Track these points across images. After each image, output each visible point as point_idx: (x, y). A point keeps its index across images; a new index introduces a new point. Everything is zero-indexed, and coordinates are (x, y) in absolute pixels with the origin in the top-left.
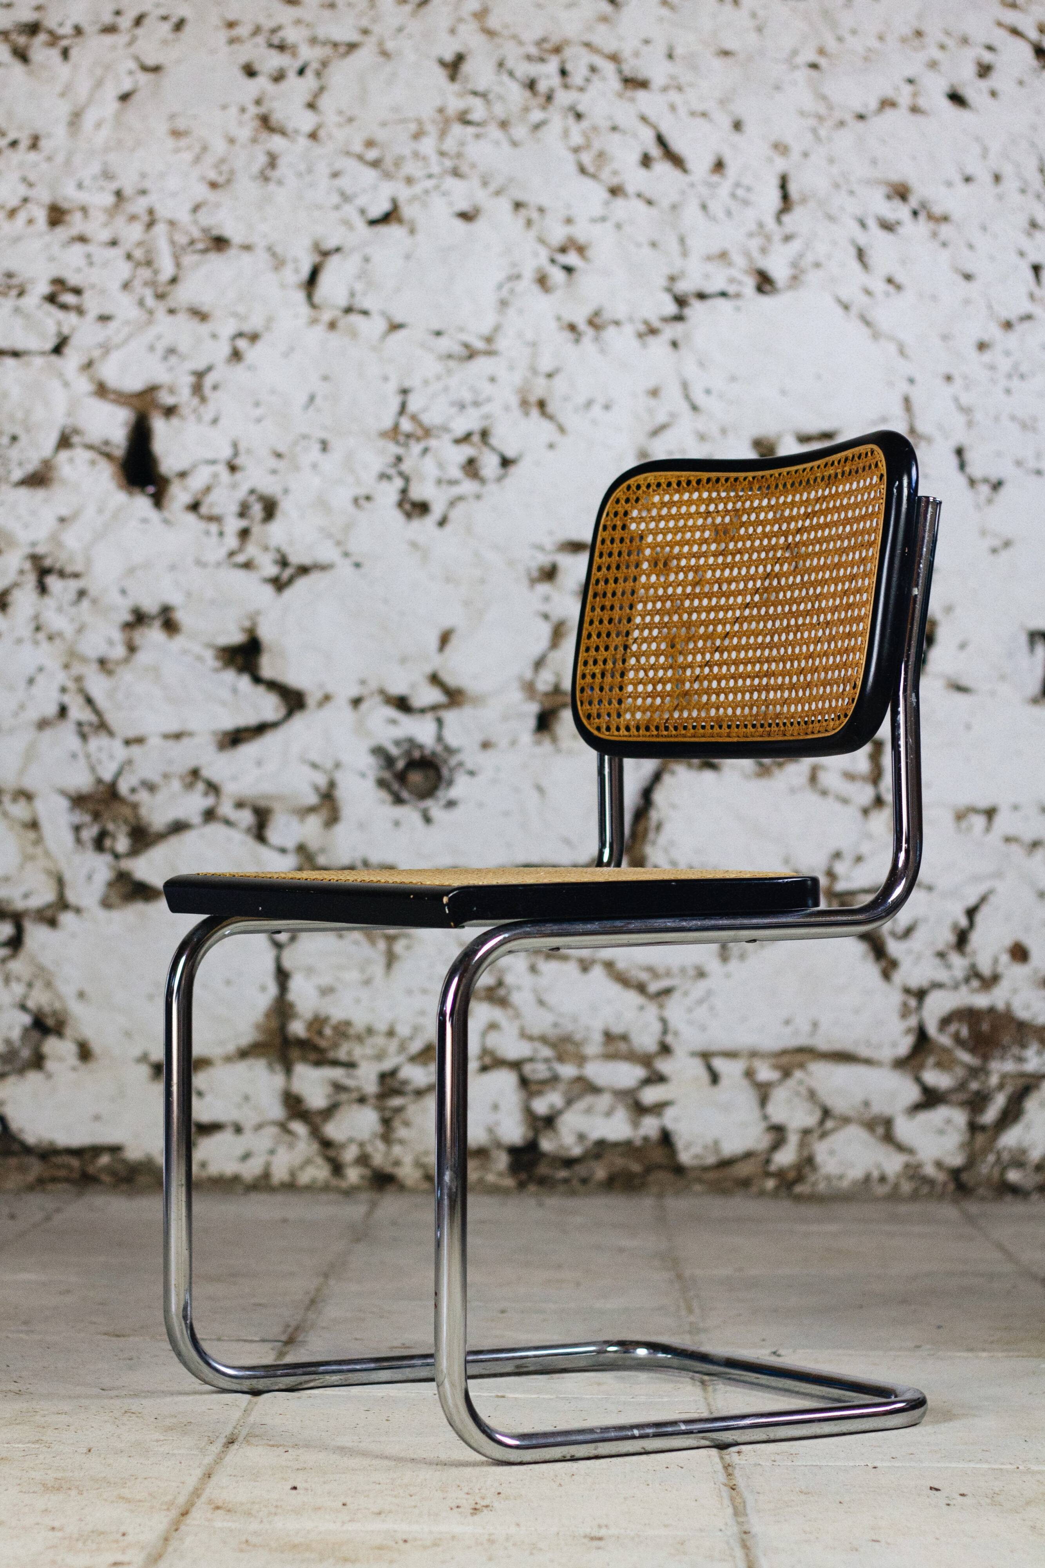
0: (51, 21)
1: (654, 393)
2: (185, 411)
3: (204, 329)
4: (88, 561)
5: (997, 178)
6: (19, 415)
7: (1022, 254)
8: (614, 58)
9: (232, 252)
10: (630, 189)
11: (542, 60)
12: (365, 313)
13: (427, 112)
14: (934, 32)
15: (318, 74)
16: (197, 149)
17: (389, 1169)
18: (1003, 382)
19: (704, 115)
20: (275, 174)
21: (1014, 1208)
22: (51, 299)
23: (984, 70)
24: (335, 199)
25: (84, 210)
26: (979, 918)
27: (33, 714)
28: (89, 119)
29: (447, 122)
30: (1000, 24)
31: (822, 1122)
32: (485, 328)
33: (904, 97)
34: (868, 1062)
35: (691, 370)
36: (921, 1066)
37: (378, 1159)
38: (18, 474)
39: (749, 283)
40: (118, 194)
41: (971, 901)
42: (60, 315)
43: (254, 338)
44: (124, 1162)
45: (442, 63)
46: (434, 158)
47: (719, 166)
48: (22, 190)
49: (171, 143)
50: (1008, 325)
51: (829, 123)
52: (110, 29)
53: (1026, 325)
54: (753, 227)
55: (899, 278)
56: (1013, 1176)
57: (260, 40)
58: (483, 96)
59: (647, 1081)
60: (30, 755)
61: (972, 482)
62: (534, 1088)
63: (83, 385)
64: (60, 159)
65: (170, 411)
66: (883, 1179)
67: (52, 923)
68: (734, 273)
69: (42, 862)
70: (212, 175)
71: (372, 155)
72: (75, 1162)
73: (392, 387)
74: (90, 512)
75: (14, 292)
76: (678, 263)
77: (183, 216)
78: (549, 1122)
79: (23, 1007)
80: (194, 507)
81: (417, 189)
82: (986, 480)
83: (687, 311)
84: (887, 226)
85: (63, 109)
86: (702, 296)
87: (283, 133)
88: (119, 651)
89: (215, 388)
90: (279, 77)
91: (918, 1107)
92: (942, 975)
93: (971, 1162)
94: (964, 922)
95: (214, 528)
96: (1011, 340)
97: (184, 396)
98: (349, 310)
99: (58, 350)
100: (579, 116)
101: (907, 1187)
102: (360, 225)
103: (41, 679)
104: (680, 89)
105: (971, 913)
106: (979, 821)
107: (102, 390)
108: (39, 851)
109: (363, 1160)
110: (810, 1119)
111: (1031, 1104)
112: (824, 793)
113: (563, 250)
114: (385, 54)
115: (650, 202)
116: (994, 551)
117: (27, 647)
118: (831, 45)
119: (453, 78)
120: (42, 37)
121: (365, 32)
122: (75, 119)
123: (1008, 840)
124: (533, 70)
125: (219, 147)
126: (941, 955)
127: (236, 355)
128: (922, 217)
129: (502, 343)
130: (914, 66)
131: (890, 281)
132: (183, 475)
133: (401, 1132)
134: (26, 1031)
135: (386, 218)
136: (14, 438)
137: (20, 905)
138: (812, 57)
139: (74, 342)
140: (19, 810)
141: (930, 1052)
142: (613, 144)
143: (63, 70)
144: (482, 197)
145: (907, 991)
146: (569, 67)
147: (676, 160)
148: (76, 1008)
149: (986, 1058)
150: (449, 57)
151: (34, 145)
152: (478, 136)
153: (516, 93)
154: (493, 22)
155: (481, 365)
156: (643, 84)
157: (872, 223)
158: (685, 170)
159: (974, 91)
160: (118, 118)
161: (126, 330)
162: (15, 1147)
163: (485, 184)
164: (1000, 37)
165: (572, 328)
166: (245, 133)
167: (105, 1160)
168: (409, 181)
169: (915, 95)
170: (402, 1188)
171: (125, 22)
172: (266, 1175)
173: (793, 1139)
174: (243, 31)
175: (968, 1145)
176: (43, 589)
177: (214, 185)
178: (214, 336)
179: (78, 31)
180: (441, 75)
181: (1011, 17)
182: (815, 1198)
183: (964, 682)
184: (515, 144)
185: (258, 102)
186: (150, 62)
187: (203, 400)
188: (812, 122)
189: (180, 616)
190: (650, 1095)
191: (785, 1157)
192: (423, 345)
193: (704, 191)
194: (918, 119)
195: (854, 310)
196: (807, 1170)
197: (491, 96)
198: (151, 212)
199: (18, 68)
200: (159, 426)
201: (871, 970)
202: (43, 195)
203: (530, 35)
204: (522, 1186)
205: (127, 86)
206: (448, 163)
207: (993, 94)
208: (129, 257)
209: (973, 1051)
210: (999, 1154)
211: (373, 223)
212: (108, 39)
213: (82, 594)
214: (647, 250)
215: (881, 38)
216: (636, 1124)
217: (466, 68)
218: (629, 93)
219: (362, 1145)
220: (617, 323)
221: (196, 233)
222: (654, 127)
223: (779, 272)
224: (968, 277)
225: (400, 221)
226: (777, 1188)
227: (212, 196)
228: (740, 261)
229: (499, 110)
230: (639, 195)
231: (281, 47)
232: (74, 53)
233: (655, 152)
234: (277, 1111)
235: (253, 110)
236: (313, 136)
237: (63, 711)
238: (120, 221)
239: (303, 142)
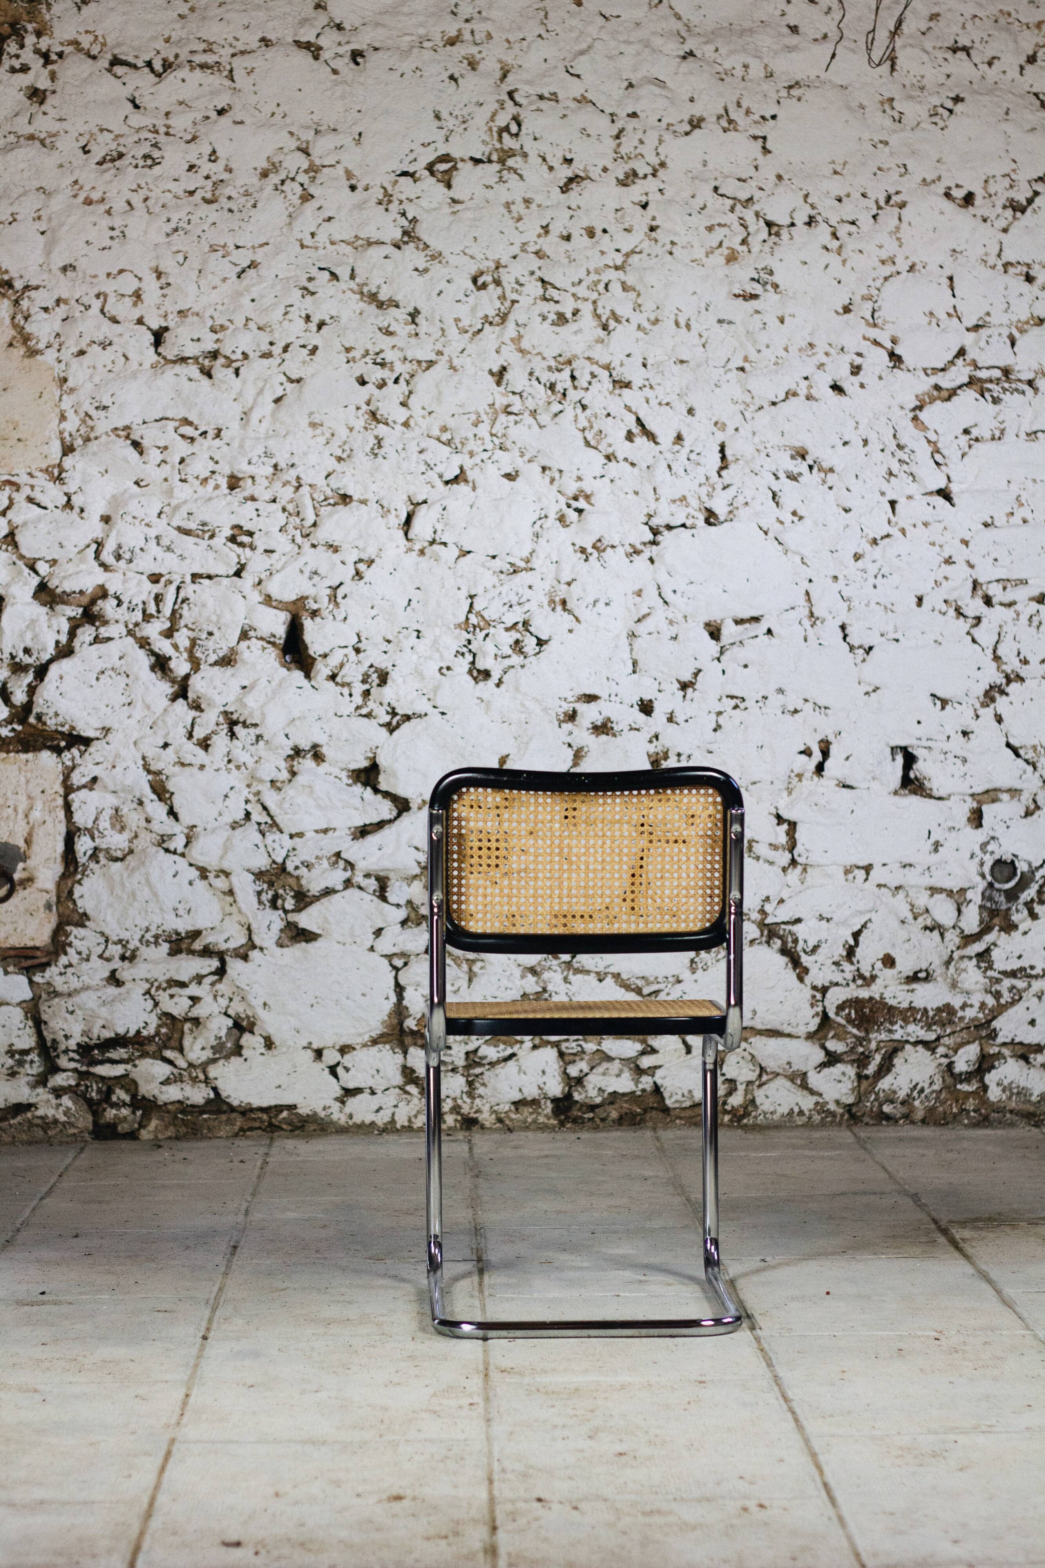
0: (226, 350)
1: (639, 593)
2: (325, 613)
3: (337, 557)
4: (263, 714)
5: (866, 442)
6: (214, 618)
7: (883, 494)
8: (607, 367)
9: (354, 504)
10: (620, 457)
11: (559, 371)
12: (445, 544)
13: (483, 408)
14: (821, 346)
15: (408, 383)
16: (328, 435)
17: (472, 1115)
18: (872, 580)
19: (668, 404)
20: (382, 452)
21: (888, 1132)
22: (233, 539)
23: (856, 370)
24: (423, 468)
25: (253, 478)
26: (861, 939)
27: (228, 819)
28: (255, 416)
29: (496, 412)
30: (865, 338)
31: (760, 1076)
32: (525, 554)
33: (803, 392)
34: (789, 1035)
35: (663, 578)
36: (825, 1038)
37: (466, 1109)
38: (213, 658)
39: (701, 517)
40: (275, 466)
41: (857, 927)
42: (240, 550)
43: (370, 563)
44: (298, 1114)
45: (491, 373)
46: (488, 438)
47: (679, 438)
48: (211, 466)
49: (310, 431)
50: (875, 542)
51: (753, 408)
52: (267, 355)
53: (886, 540)
54: (703, 480)
55: (800, 512)
56: (887, 1108)
57: (367, 359)
58: (520, 395)
59: (643, 1053)
60: (227, 847)
61: (852, 648)
62: (567, 1058)
63: (256, 597)
64: (236, 444)
65: (314, 614)
66: (801, 1113)
67: (245, 958)
68: (690, 510)
69: (236, 917)
70: (339, 453)
71: (445, 437)
72: (265, 1117)
73: (464, 593)
74: (263, 682)
75: (207, 536)
76: (653, 505)
77: (321, 482)
78: (579, 1081)
79: (226, 1014)
80: (333, 677)
81: (477, 459)
82: (860, 647)
83: (659, 538)
84: (792, 477)
85: (237, 410)
86: (669, 528)
87: (387, 424)
88: (285, 775)
89: (345, 597)
90: (382, 385)
91: (823, 1065)
92: (838, 977)
93: (859, 1101)
94: (852, 942)
95: (346, 691)
96: (877, 552)
97: (324, 603)
98: (433, 542)
99: (238, 574)
100: (584, 407)
101: (817, 1118)
102: (439, 484)
103: (231, 794)
104: (651, 387)
105: (856, 935)
106: (861, 874)
107: (268, 600)
108: (234, 909)
109: (456, 1109)
110: (753, 1076)
111: (898, 1061)
112: (758, 858)
113: (576, 498)
114: (452, 368)
115: (633, 465)
116: (867, 693)
117: (223, 772)
118: (753, 355)
119: (499, 383)
120: (221, 360)
121: (440, 353)
122: (245, 416)
123: (879, 886)
124: (554, 377)
125: (343, 433)
126: (836, 964)
127: (358, 574)
128: (815, 469)
129: (535, 563)
130: (809, 369)
131: (794, 513)
132: (325, 656)
133: (481, 1090)
134: (229, 1029)
135: (456, 480)
136: (210, 634)
137: (223, 947)
138: (741, 364)
139: (248, 568)
140: (221, 883)
141: (831, 1028)
142: (607, 425)
143: (236, 383)
144: (520, 464)
145: (814, 988)
146: (576, 374)
147: (651, 436)
148: (261, 1013)
149: (867, 1032)
150: (495, 369)
151: (218, 435)
152: (516, 423)
153: (541, 392)
154: (525, 344)
155: (524, 578)
156: (628, 385)
157: (782, 476)
158: (656, 443)
159: (849, 383)
160: (273, 414)
161: (284, 559)
162: (225, 1108)
163: (522, 455)
164: (866, 347)
165: (583, 550)
166: (359, 424)
167: (285, 1114)
168: (471, 454)
169: (810, 387)
170: (482, 1127)
171: (277, 350)
172: (393, 1121)
173: (741, 1088)
174: (356, 354)
175: (857, 1089)
176: (233, 735)
177: (340, 459)
178: (343, 563)
179: (245, 356)
180: (491, 380)
181: (873, 333)
182: (756, 1128)
183: (848, 783)
184: (541, 427)
185: (368, 403)
186: (294, 377)
187: (337, 605)
188: (742, 407)
189: (324, 750)
190: (646, 1062)
191: (736, 1100)
192: (483, 566)
193: (669, 456)
194: (812, 403)
195: (771, 535)
196: (750, 1108)
197: (525, 394)
198: (298, 478)
199: (205, 380)
200: (308, 624)
201: (791, 975)
202: (225, 469)
203: (550, 353)
204: (562, 1124)
205: (280, 393)
206: (497, 441)
207: (862, 386)
208: (284, 510)
209: (858, 1027)
210: (877, 1094)
211: (447, 483)
212: (265, 362)
213: (259, 737)
214: (631, 496)
215: (786, 350)
216: (637, 1082)
217: (507, 376)
218: (617, 391)
219: (455, 1099)
220: (613, 547)
221: (329, 493)
222: (635, 414)
223: (721, 511)
224: (847, 511)
225: (466, 481)
226: (731, 1120)
227: (339, 467)
228: (694, 503)
229: (531, 404)
230: (626, 459)
231: (383, 365)
232: (241, 371)
233: (636, 430)
234: (399, 1080)
235: (365, 408)
236: (406, 424)
237: (248, 815)
238: (278, 485)
239: (399, 428)
